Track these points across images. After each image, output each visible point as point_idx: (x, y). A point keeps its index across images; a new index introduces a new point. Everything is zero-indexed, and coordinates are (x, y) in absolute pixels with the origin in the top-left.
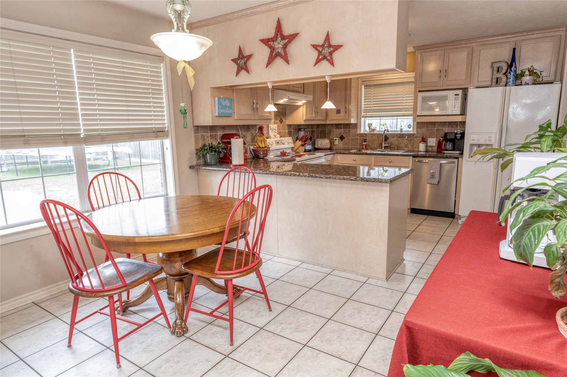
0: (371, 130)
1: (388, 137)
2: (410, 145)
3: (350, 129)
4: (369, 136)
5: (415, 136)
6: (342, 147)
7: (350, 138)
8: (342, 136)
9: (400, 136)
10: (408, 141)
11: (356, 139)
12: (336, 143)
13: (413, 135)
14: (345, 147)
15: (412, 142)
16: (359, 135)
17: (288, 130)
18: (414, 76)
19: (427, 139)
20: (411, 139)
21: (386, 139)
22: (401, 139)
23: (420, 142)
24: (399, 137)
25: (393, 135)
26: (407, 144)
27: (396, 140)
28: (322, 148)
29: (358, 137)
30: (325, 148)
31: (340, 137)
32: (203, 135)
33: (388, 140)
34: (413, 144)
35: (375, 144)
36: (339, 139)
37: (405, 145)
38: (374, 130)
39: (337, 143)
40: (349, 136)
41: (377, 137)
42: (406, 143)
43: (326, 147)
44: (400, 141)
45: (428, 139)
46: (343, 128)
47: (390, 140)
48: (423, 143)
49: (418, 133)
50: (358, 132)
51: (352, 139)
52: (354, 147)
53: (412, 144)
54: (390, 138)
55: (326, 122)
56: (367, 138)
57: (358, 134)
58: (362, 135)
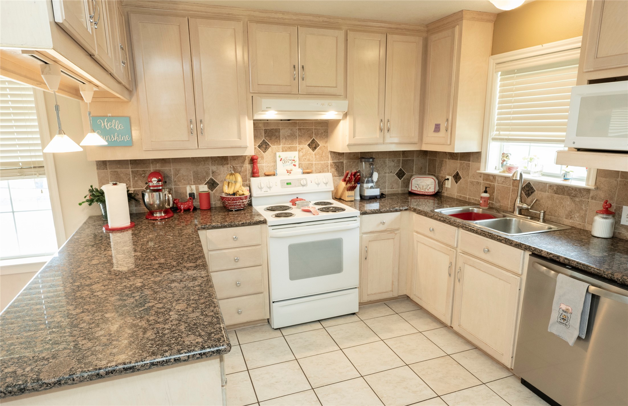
0: (505, 168)
1: (532, 188)
2: (578, 215)
3: (470, 162)
4: (499, 179)
5: (591, 195)
6: (456, 194)
7: (469, 180)
8: (457, 174)
9: (557, 189)
10: (573, 204)
11: (478, 183)
12: (448, 184)
13: (588, 191)
14: (461, 196)
15: (584, 208)
16: (482, 175)
17: (333, 160)
18: (580, 45)
19: (622, 208)
20: (581, 201)
21: (530, 192)
22: (560, 196)
23: (597, 213)
24: (556, 193)
25: (544, 186)
26: (571, 212)
27: (548, 197)
28: (418, 193)
29: (481, 180)
30: (424, 193)
31: (455, 175)
32: (115, 171)
33: (533, 194)
34: (585, 214)
35: (509, 199)
36: (453, 178)
37: (566, 212)
38: (509, 169)
39: (449, 186)
40: (468, 175)
41: (513, 186)
42: (568, 209)
43: (427, 191)
44: (558, 201)
45: (624, 207)
46: (460, 160)
47: (537, 195)
48: (605, 216)
49: (597, 188)
50: (482, 171)
51: (472, 183)
52: (473, 199)
53: (582, 213)
54: (537, 190)
55: (421, 146)
56: (496, 184)
57: (481, 173)
58: (488, 177)
